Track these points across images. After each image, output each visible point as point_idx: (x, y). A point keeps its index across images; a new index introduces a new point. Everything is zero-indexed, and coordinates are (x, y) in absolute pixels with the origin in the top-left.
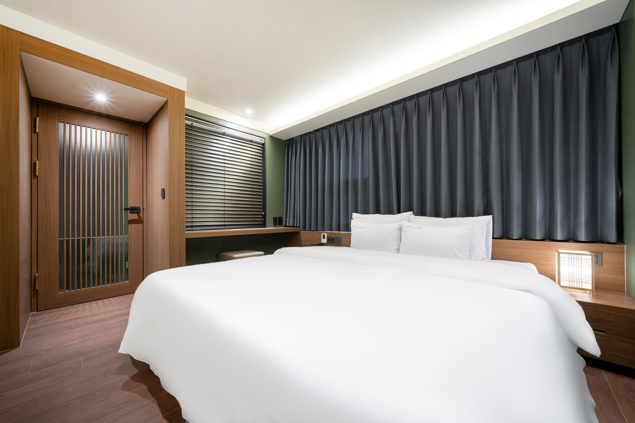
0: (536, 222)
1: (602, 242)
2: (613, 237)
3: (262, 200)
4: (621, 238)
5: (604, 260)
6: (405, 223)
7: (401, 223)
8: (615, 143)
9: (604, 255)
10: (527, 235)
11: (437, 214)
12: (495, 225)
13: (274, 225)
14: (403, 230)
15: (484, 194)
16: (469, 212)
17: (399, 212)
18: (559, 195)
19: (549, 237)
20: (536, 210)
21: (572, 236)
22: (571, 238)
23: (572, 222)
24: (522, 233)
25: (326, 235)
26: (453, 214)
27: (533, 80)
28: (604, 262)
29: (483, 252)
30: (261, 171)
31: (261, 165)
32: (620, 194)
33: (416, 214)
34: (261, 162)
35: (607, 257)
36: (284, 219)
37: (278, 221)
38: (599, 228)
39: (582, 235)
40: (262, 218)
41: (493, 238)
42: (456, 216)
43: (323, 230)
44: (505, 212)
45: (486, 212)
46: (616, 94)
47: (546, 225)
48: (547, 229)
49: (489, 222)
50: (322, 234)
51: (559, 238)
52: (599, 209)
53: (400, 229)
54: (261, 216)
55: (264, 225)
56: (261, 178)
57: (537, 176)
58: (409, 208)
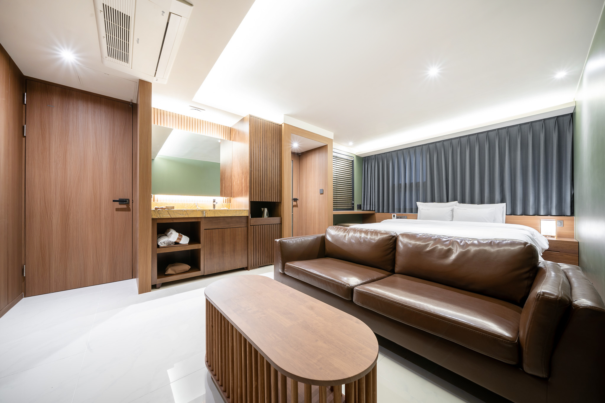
0: (530, 207)
1: (565, 216)
2: (569, 213)
3: (351, 194)
4: (572, 214)
5: (564, 224)
6: (455, 208)
7: (453, 207)
8: (570, 169)
9: (564, 222)
10: (525, 213)
11: (472, 202)
12: (507, 208)
13: (358, 209)
14: (454, 210)
15: (501, 192)
16: (492, 201)
17: (448, 201)
18: (542, 193)
19: (537, 214)
20: (530, 200)
21: (549, 213)
22: (548, 214)
23: (549, 206)
24: (523, 211)
25: (396, 215)
26: (482, 202)
27: (529, 135)
28: (564, 225)
29: (501, 221)
30: (351, 177)
31: (351, 173)
32: (573, 193)
33: (460, 203)
34: (351, 171)
35: (565, 222)
36: (362, 206)
37: (359, 207)
38: (563, 209)
39: (554, 212)
40: (352, 205)
41: (506, 215)
42: (484, 203)
43: (394, 212)
44: (513, 201)
45: (503, 201)
46: (571, 146)
47: (535, 208)
48: (536, 210)
49: (504, 207)
50: (393, 215)
51: (542, 214)
52: (563, 200)
53: (452, 210)
54: (351, 204)
55: (353, 209)
56: (351, 181)
57: (531, 184)
58: (455, 199)
